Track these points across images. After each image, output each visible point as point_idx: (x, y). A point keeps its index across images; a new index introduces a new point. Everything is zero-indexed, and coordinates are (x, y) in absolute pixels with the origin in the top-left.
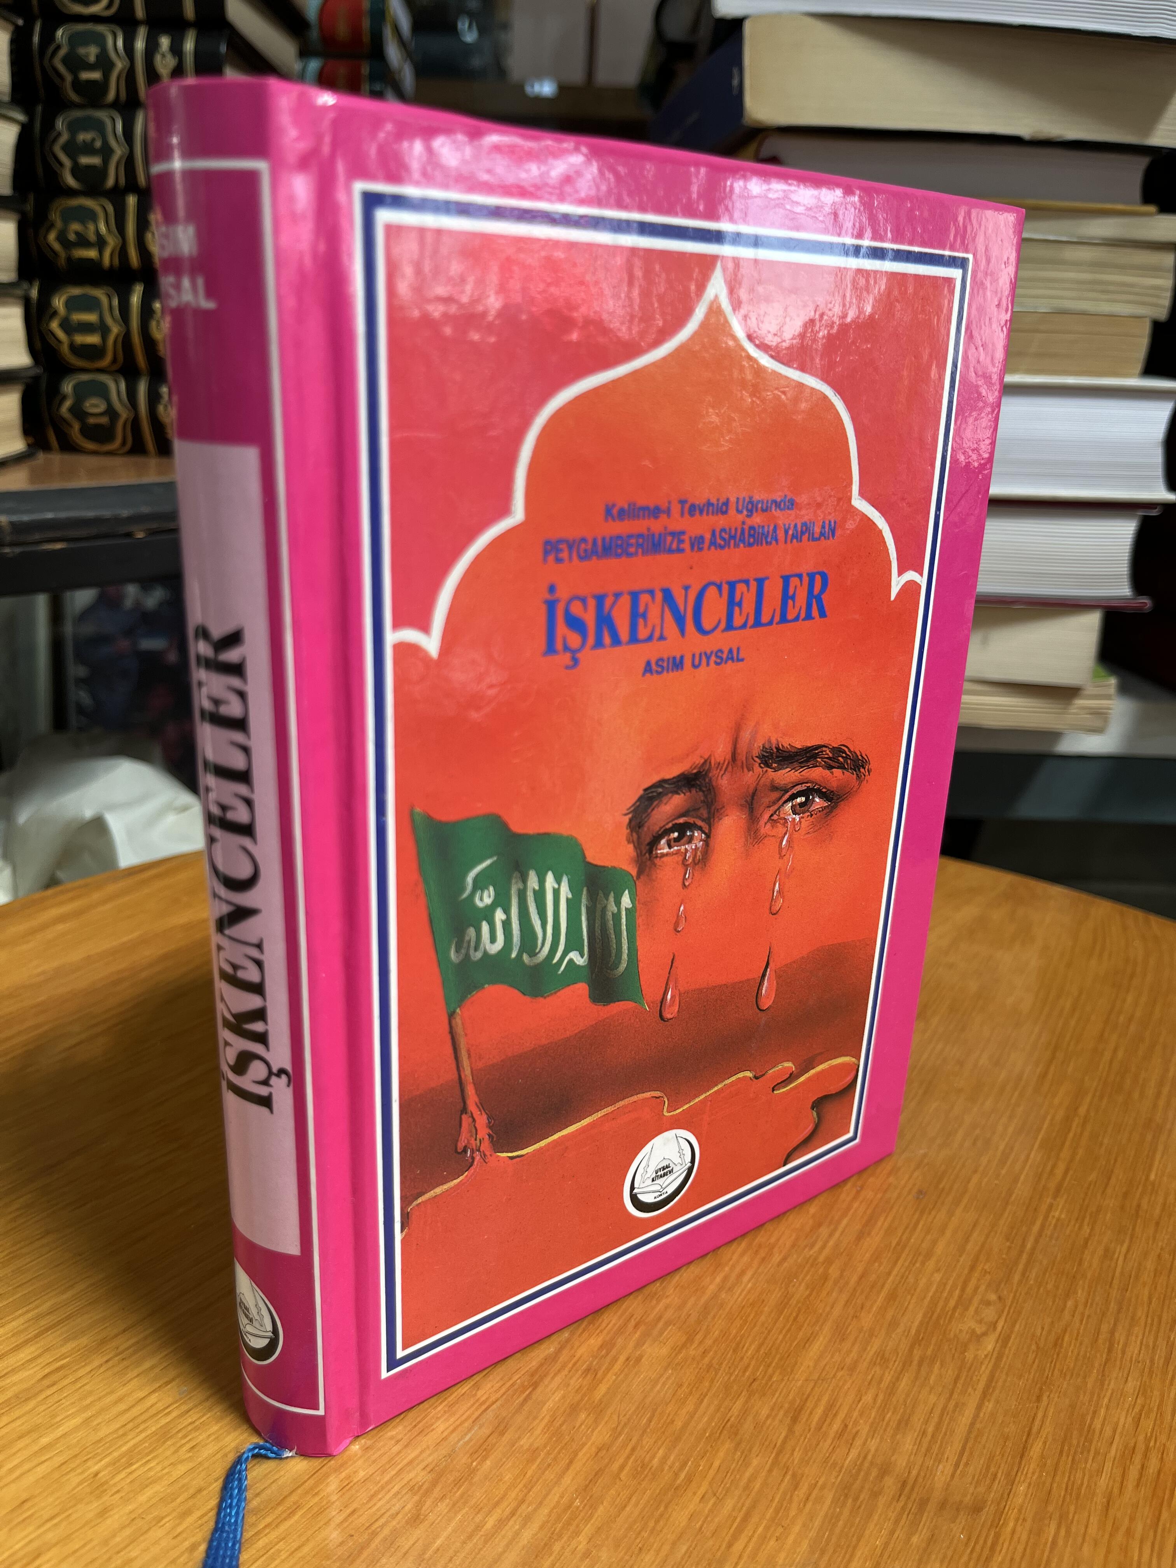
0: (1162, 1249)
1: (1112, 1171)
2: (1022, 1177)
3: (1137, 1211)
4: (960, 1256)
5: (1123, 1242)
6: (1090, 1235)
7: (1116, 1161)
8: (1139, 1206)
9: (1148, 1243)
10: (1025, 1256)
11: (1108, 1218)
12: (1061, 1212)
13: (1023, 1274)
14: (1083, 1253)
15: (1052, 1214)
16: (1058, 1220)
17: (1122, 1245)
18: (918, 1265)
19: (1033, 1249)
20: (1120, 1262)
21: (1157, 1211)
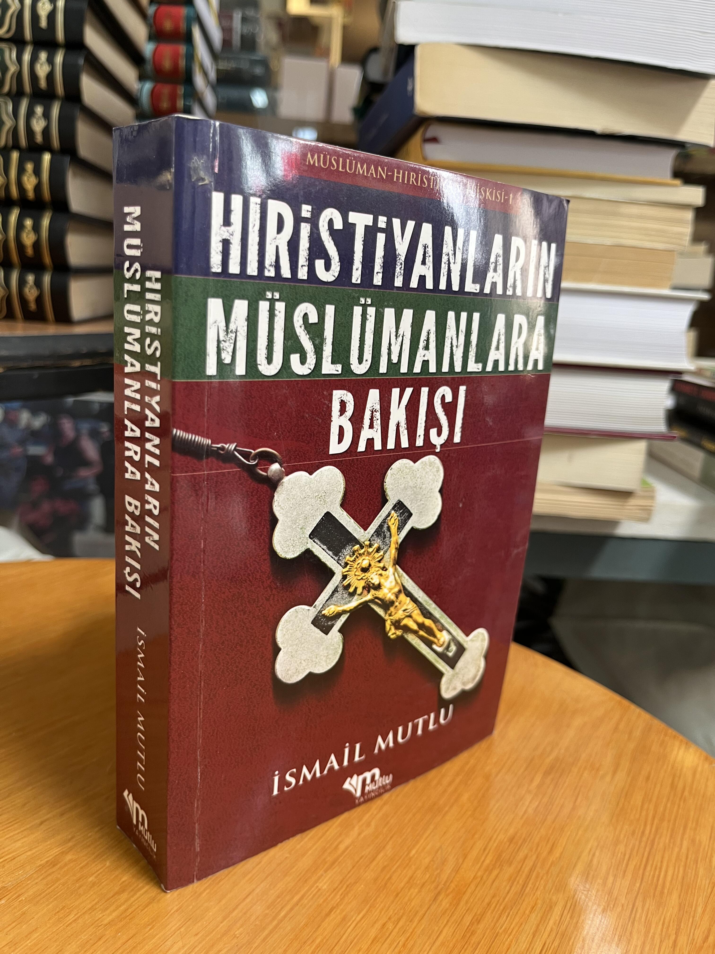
0: (389, 919)
1: (384, 847)
2: (310, 852)
3: (386, 884)
4: (222, 922)
5: (362, 910)
6: (337, 904)
7: (391, 838)
8: (390, 878)
9: (381, 913)
10: (275, 922)
11: (360, 889)
12: (325, 884)
13: (264, 939)
14: (323, 921)
15: (317, 884)
16: (319, 890)
17: (359, 914)
18: (182, 929)
19: (285, 916)
20: (349, 930)
21: (402, 884)
